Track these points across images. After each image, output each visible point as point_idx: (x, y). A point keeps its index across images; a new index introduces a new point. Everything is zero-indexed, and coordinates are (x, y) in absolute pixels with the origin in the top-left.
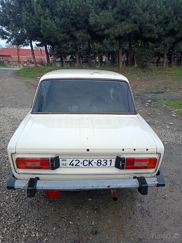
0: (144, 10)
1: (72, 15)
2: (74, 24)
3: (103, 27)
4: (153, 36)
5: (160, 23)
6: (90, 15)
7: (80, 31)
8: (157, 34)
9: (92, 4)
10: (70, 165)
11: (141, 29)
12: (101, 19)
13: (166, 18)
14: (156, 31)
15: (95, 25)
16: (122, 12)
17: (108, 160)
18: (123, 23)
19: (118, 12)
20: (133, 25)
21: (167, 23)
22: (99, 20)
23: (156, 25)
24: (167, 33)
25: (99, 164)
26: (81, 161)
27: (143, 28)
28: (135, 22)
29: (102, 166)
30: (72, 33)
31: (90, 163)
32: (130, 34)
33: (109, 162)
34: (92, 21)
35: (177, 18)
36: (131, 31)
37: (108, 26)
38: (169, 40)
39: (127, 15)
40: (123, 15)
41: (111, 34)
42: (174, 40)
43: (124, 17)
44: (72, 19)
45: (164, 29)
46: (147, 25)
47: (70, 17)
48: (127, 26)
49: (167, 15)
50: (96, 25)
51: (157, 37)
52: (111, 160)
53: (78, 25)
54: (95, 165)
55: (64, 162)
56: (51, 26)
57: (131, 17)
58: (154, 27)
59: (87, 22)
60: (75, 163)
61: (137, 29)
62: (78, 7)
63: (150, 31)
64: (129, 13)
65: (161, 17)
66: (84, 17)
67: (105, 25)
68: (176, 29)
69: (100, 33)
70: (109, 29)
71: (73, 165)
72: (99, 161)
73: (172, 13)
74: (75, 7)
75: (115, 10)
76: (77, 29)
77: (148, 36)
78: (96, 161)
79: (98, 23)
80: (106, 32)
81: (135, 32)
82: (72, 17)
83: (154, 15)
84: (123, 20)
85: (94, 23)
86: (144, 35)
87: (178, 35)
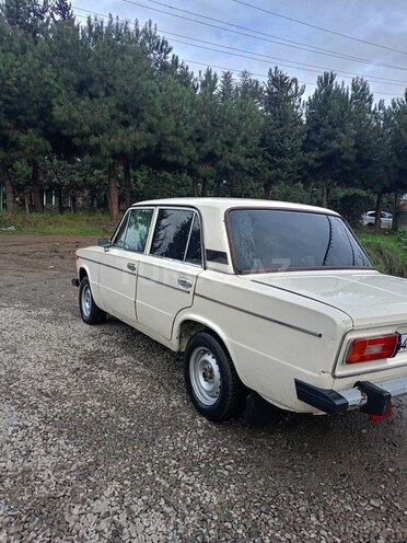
1: (9, 93)
3: (86, 129)
4: (180, 159)
5: (190, 138)
6: (55, 100)
7: (30, 131)
8: (186, 156)
9: (56, 80)
11: (160, 145)
12: (83, 113)
13: (198, 131)
14: (185, 151)
15: (67, 122)
16: (124, 108)
18: (130, 128)
19: (118, 107)
20: (148, 136)
21: (201, 140)
22: (75, 114)
24: (203, 156)
27: (164, 144)
30: (6, 132)
32: (142, 150)
34: (58, 112)
37: (98, 130)
39: (136, 113)
40: (126, 112)
41: (103, 147)
43: (127, 117)
44: (7, 102)
45: (198, 149)
46: (170, 139)
47: (4, 96)
48: (136, 136)
49: (200, 127)
50: (70, 123)
51: (186, 162)
59: (45, 112)
61: (155, 143)
62: (24, 79)
63: (175, 151)
64: (137, 111)
66: (37, 102)
67: (91, 127)
69: (77, 141)
70: (96, 135)
74: (19, 78)
77: (170, 158)
79: (76, 121)
80: (93, 140)
84: (126, 123)
85: (65, 117)
86: (164, 156)
87: (221, 163)
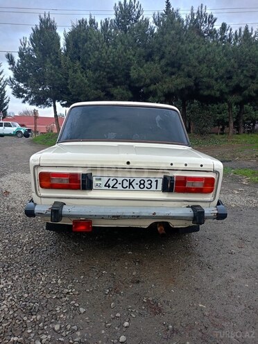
0: (199, 62)
1: (109, 67)
2: (111, 79)
3: (148, 81)
4: (213, 93)
5: (221, 78)
6: (132, 67)
7: (119, 87)
8: (218, 90)
9: (134, 56)
10: (105, 186)
11: (196, 85)
12: (145, 72)
13: (228, 72)
14: (216, 87)
15: (137, 79)
16: (172, 64)
17: (153, 180)
18: (173, 77)
19: (167, 65)
20: (187, 80)
21: (230, 78)
22: (142, 73)
23: (216, 80)
24: (231, 89)
25: (142, 186)
26: (120, 180)
27: (200, 84)
28: (189, 76)
29: (145, 189)
30: (108, 89)
31: (130, 184)
32: (182, 89)
33: (154, 184)
34: (134, 74)
35: (242, 72)
36: (183, 86)
37: (155, 80)
38: (233, 98)
39: (179, 67)
40: (174, 67)
41: (158, 91)
42: (241, 98)
43: (174, 70)
44: (108, 73)
45: (227, 86)
46: (205, 80)
47: (106, 70)
48: (179, 81)
49: (230, 68)
50: (139, 79)
51: (218, 94)
52: (157, 181)
53: (116, 80)
54: (137, 187)
55: (99, 182)
56: (82, 80)
57: (183, 70)
58: (214, 82)
59: (128, 76)
60: (111, 183)
61: (192, 84)
62: (116, 58)
63: (209, 87)
64: (180, 65)
65: (222, 71)
66: (123, 70)
67: (151, 80)
68: (242, 85)
70: (155, 84)
71: (109, 186)
72: (142, 182)
73: (236, 65)
74: (113, 58)
75: (163, 62)
76: (115, 85)
77: (206, 93)
78: (137, 181)
79: (142, 78)
80: (152, 87)
81: (189, 88)
82: (108, 70)
83: (213, 68)
84: (173, 74)
85: (136, 76)
86: (201, 92)
87: (246, 92)
